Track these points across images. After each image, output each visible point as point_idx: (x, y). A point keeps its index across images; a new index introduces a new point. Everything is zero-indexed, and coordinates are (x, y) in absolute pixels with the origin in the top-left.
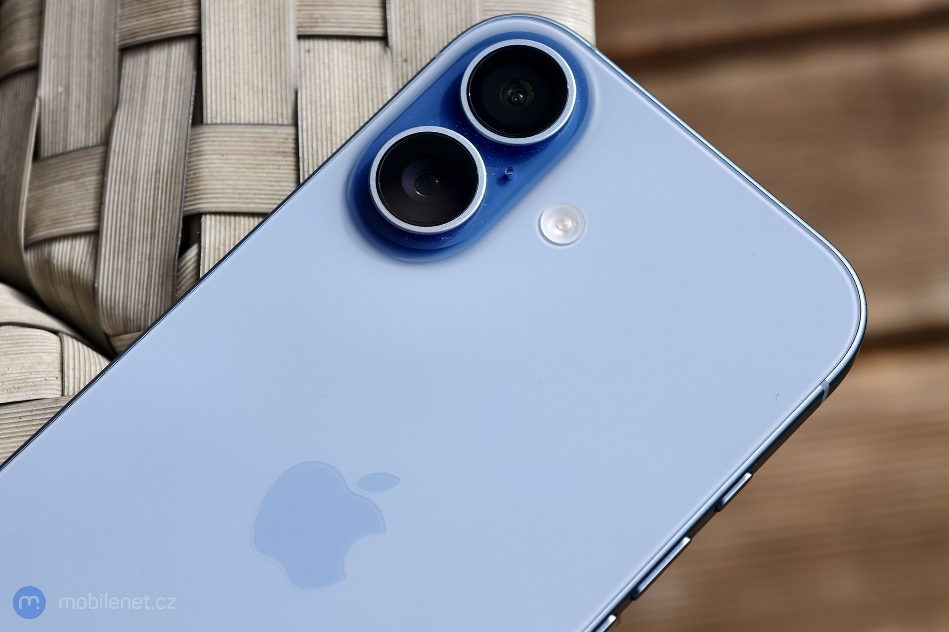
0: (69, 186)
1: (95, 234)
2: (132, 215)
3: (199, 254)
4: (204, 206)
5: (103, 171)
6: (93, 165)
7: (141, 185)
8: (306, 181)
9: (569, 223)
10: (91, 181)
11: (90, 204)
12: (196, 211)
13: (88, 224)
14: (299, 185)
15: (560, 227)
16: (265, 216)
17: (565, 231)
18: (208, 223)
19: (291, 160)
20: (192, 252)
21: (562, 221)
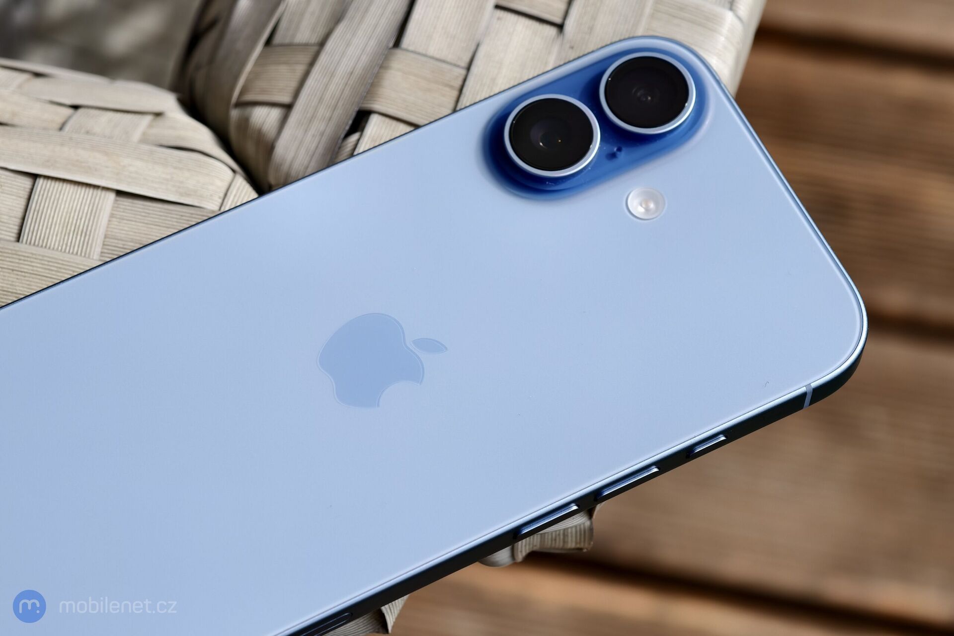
0: (283, 69)
1: (288, 108)
2: (321, 100)
3: (358, 140)
4: (376, 106)
5: (312, 64)
6: (306, 58)
7: (336, 80)
8: (461, 109)
9: (652, 205)
10: (300, 69)
11: (293, 84)
12: (368, 109)
13: (286, 99)
14: (455, 111)
15: (644, 206)
16: (416, 127)
17: (647, 210)
18: (374, 120)
19: (455, 93)
20: (354, 138)
21: (647, 202)
